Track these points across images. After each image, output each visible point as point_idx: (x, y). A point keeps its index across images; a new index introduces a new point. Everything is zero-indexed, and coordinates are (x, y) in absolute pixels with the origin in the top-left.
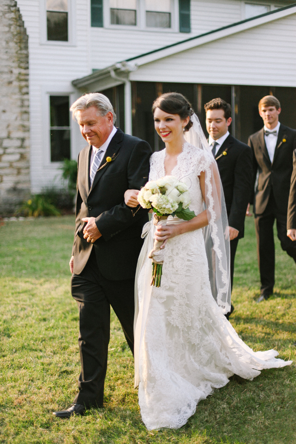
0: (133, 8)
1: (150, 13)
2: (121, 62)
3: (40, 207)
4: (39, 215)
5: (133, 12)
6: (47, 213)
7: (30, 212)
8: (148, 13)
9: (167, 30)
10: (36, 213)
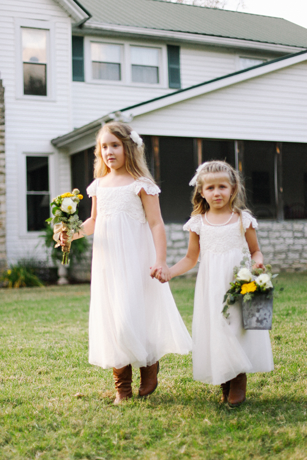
0: (117, 61)
1: (136, 67)
2: (114, 112)
3: (22, 277)
4: (21, 286)
5: (117, 66)
6: (29, 283)
7: (10, 283)
8: (133, 67)
9: (156, 85)
10: (17, 284)
